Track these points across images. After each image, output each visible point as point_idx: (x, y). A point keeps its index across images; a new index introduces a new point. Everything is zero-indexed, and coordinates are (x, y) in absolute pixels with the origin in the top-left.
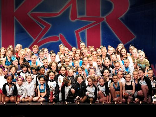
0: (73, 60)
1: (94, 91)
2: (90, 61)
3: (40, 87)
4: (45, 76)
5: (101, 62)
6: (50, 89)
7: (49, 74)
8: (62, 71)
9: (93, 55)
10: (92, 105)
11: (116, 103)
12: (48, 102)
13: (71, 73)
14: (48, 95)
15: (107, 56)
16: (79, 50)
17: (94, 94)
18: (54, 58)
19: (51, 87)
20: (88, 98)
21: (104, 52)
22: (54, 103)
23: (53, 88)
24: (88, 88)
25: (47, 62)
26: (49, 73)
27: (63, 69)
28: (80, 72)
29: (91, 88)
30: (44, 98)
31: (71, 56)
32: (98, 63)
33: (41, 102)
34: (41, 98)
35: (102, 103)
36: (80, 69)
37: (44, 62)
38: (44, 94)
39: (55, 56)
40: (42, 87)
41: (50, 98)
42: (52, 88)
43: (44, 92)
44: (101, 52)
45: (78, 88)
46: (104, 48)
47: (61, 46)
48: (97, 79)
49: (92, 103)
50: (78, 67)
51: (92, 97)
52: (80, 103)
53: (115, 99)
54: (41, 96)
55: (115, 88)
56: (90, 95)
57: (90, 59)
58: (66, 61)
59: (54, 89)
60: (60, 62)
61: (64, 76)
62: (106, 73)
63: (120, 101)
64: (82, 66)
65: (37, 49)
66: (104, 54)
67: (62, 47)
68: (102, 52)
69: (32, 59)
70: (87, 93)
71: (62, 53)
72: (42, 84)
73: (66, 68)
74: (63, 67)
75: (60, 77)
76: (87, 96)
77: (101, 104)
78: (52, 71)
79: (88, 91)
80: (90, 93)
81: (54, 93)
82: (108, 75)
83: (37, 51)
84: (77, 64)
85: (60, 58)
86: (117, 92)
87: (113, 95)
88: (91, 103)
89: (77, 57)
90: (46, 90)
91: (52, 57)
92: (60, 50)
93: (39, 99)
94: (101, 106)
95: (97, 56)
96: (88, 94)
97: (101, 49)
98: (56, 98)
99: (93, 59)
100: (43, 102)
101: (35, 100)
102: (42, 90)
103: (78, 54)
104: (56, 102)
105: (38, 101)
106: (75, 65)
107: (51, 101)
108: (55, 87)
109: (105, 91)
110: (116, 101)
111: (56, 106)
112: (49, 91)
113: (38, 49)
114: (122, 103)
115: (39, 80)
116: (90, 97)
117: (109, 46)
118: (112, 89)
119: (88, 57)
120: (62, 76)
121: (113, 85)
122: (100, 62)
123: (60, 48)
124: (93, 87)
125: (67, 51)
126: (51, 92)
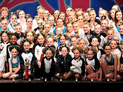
0: (54, 26)
1: (81, 65)
2: (75, 28)
3: (11, 61)
4: (18, 46)
5: (89, 29)
6: (25, 62)
7: (23, 44)
8: (40, 40)
9: (79, 21)
10: (78, 82)
11: (108, 80)
12: (22, 79)
13: (51, 42)
14: (22, 70)
15: (96, 21)
16: (63, 14)
17: (80, 69)
18: (30, 24)
19: (26, 60)
20: (73, 74)
21: (92, 16)
22: (30, 80)
23: (29, 61)
24: (73, 62)
25: (20, 28)
26: (23, 42)
27: (41, 37)
28: (63, 41)
29: (77, 61)
30: (17, 73)
31: (51, 22)
32: (85, 30)
33: (14, 79)
34: (13, 75)
35: (91, 80)
36: (63, 37)
37: (16, 28)
38: (17, 69)
39: (31, 22)
40: (15, 61)
41: (24, 74)
42: (27, 62)
43: (18, 67)
44: (88, 16)
45: (62, 63)
46: (92, 11)
47: (40, 8)
48: (85, 51)
49: (78, 80)
50: (60, 35)
51: (78, 73)
52: (63, 80)
53: (108, 75)
54: (13, 71)
55: (107, 61)
56: (76, 71)
57: (76, 24)
58: (46, 28)
59: (30, 63)
60: (38, 28)
61: (42, 46)
62: (95, 42)
63: (113, 78)
64: (65, 34)
65: (6, 12)
66: (92, 19)
67: (41, 10)
68: (90, 16)
69: (3, 24)
70: (72, 67)
71: (40, 17)
72: (14, 56)
73: (44, 36)
74: (40, 35)
75: (37, 47)
76: (72, 72)
77: (89, 82)
78: (27, 39)
79: (73, 65)
80: (76, 68)
81: (29, 68)
82: (96, 44)
83: (7, 14)
84: (59, 32)
85: (38, 24)
86: (110, 66)
87: (105, 71)
88: (76, 81)
89: (60, 23)
90: (20, 64)
91: (29, 22)
92: (38, 14)
93: (10, 75)
94: (89, 84)
95: (84, 21)
96: (73, 69)
97: (88, 12)
98: (32, 74)
99: (79, 25)
100: (16, 78)
101: (5, 77)
102: (15, 64)
103: (62, 19)
104: (32, 79)
105: (10, 78)
106: (57, 32)
107: (26, 77)
108: (31, 60)
109: (94, 65)
110: (109, 78)
111: (32, 83)
112: (24, 65)
113: (8, 12)
114: (117, 80)
115: (11, 51)
116: (76, 73)
117: (101, 9)
118: (103, 63)
119: (73, 22)
120: (40, 46)
121: (105, 58)
122: (87, 29)
123: (38, 11)
124: (80, 60)
125: (46, 14)
126: (26, 66)
